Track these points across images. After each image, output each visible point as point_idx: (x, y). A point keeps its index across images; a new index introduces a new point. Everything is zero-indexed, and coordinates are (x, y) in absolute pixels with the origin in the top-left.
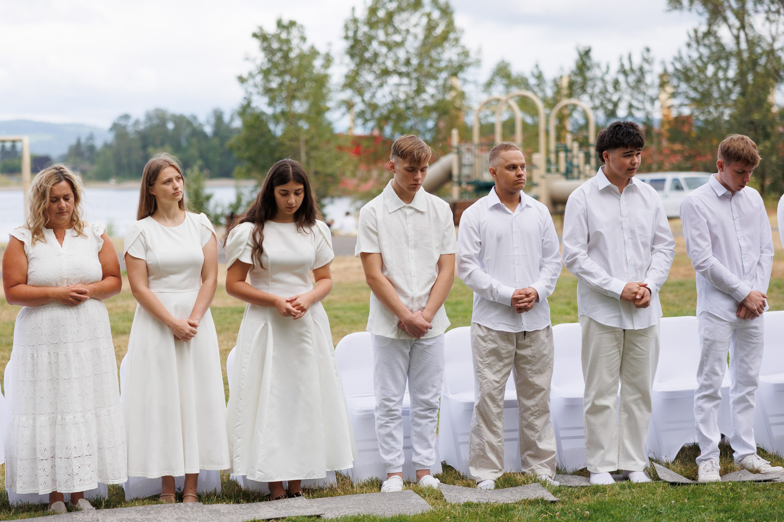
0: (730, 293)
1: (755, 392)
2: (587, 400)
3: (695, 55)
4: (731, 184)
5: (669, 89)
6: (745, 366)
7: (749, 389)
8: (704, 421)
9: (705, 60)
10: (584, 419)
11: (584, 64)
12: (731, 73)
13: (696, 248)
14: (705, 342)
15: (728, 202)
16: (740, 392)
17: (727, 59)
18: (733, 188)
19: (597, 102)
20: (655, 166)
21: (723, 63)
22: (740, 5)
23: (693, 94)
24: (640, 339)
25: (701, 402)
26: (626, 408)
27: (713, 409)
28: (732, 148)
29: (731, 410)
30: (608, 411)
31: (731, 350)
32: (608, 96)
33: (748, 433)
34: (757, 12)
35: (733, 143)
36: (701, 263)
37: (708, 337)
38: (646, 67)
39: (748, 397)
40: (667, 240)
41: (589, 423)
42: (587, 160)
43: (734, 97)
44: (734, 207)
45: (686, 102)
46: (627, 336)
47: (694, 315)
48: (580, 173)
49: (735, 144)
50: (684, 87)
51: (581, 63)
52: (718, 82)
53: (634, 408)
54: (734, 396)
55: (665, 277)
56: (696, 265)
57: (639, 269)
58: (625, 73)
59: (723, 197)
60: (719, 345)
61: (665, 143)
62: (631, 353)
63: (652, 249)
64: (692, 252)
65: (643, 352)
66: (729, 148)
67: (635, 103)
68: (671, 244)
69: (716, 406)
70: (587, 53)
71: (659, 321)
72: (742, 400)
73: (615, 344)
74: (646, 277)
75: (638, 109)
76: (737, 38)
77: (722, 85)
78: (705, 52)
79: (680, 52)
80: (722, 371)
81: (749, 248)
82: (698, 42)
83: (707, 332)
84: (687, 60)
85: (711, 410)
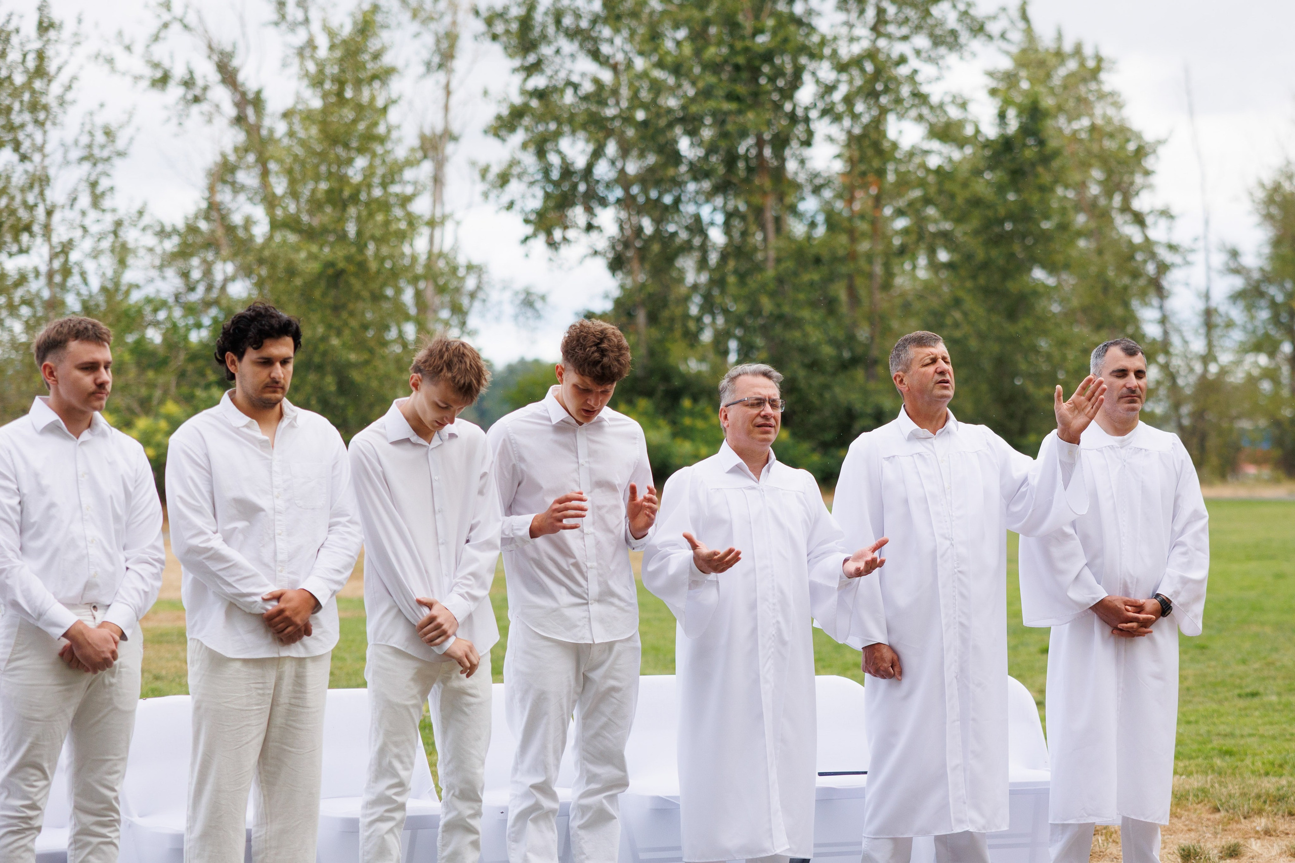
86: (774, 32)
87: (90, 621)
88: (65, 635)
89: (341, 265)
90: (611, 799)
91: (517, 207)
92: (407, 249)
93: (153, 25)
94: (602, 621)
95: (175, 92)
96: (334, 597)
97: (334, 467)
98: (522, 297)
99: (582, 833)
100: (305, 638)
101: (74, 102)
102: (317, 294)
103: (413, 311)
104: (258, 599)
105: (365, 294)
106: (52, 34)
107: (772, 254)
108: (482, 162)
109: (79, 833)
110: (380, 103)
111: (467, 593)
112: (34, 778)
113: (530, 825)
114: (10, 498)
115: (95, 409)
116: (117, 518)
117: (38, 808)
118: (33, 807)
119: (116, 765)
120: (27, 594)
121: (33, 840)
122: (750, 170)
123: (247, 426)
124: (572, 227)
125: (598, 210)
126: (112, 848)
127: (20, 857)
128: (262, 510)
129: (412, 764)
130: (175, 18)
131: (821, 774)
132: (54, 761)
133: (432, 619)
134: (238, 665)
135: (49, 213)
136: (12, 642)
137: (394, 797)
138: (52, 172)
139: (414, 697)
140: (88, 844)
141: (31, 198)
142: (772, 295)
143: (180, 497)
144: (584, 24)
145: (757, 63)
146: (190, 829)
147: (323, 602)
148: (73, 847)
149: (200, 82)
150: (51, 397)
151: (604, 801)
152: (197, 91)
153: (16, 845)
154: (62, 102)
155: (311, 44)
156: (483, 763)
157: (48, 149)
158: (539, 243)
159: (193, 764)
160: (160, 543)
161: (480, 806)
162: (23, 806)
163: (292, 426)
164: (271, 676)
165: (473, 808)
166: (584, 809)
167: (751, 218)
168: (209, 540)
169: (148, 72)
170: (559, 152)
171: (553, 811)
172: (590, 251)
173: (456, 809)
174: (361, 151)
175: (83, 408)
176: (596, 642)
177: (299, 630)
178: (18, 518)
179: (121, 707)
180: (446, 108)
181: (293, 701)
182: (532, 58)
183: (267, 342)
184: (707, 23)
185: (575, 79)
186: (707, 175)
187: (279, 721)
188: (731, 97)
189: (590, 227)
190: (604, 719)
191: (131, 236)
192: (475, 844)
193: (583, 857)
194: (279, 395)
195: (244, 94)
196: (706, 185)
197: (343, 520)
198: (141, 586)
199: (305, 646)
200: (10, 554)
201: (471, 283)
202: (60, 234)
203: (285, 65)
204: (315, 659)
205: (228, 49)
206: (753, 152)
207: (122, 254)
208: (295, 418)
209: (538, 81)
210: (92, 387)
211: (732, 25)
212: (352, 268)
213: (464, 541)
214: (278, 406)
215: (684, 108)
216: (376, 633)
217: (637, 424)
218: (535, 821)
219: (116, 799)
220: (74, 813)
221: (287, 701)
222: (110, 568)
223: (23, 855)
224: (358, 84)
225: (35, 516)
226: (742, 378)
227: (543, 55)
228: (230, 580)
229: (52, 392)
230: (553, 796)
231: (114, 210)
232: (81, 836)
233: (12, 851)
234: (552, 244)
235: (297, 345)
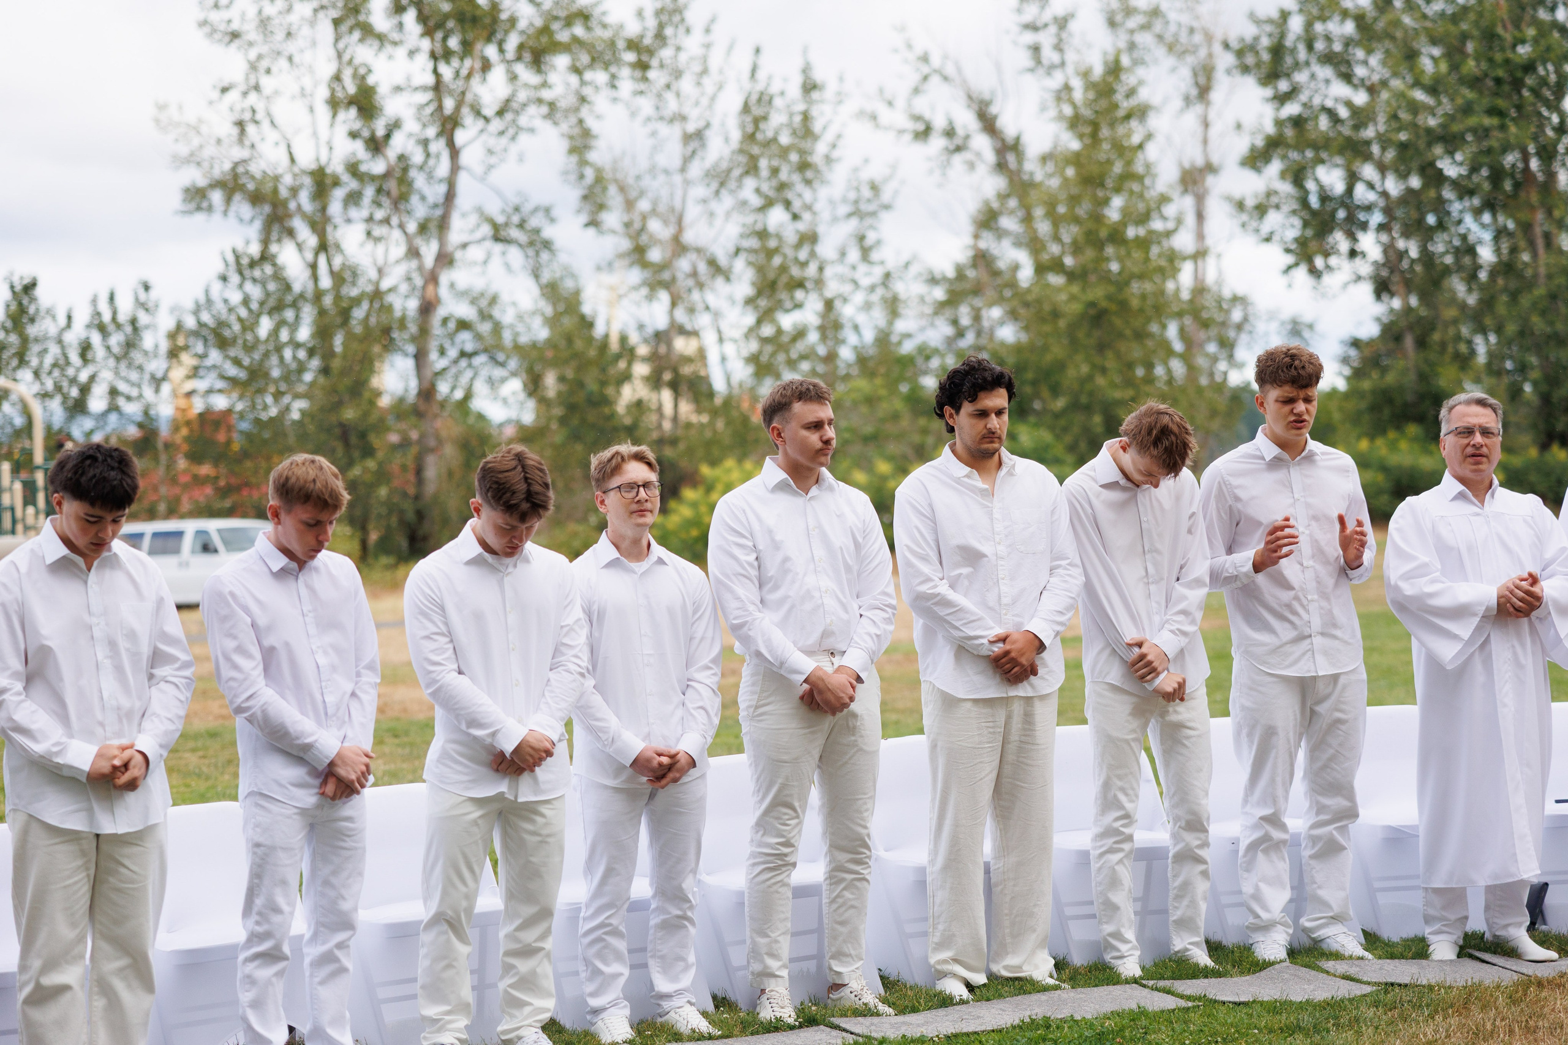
0: (301, 754)
1: (351, 943)
2: (25, 977)
3: (236, 298)
4: (296, 547)
5: (188, 360)
6: (332, 893)
7: (340, 937)
8: (257, 1004)
9: (254, 306)
10: (19, 1016)
11: (22, 310)
12: (304, 333)
13: (234, 674)
14: (257, 850)
15: (291, 582)
16: (324, 943)
17: (294, 305)
18: (300, 555)
19: (49, 385)
20: (162, 507)
21: (289, 314)
22: (318, 205)
23: (232, 371)
24: (128, 850)
25: (250, 967)
26: (103, 987)
27: (274, 980)
28: (293, 480)
29: (307, 980)
30: (68, 996)
31: (305, 867)
32: (71, 372)
33: (338, 1021)
34: (349, 221)
35: (296, 470)
36: (243, 702)
37: (261, 840)
38: (143, 318)
39: (338, 953)
40: (178, 659)
41: (28, 1023)
42: (29, 499)
43: (308, 377)
44: (303, 591)
45: (220, 384)
46: (104, 847)
47: (235, 798)
48: (14, 521)
49: (300, 472)
50: (215, 356)
51: (14, 307)
52: (279, 349)
53: (119, 985)
54: (312, 952)
55: (177, 730)
56: (235, 705)
57: (125, 716)
58: (102, 328)
59: (282, 574)
60: (281, 854)
61: (182, 463)
62: (111, 879)
63: (151, 677)
64: (227, 682)
65: (135, 877)
66: (287, 479)
67: (122, 387)
68: (186, 665)
69: (280, 974)
70: (30, 288)
71: (165, 815)
72: (328, 958)
73: (79, 862)
74: (139, 732)
75: (129, 398)
76: (314, 267)
77: (288, 353)
78: (255, 292)
79: (207, 292)
80: (288, 904)
81: (334, 668)
82: (240, 273)
83: (258, 830)
84: (220, 306)
85: (269, 983)
86: (1536, 41)
87: (827, 666)
88: (806, 681)
89: (1104, 304)
90: (1343, 830)
91: (1276, 238)
92: (1170, 286)
93: (914, 78)
94: (1326, 653)
95: (937, 143)
96: (1058, 638)
97: (1053, 512)
98: (1289, 327)
99: (1313, 862)
100: (1032, 677)
101: (838, 160)
102: (1081, 334)
103: (1178, 346)
104: (985, 641)
105: (1128, 332)
106: (815, 95)
107: (1542, 270)
108: (1237, 194)
109: (833, 870)
110: (1136, 139)
111: (1178, 630)
112: (787, 817)
113: (1260, 856)
114: (748, 555)
115: (822, 465)
116: (848, 569)
117: (792, 846)
118: (788, 844)
119: (865, 803)
120: (768, 643)
121: (789, 875)
122: (1517, 185)
123: (967, 476)
124: (1335, 253)
125: (1360, 236)
126: (865, 883)
127: (777, 892)
128: (984, 556)
129: (1137, 796)
130: (935, 71)
131: (1558, 801)
132: (804, 799)
133: (1142, 657)
134: (969, 705)
135: (821, 269)
136: (758, 689)
137: (1122, 829)
138: (821, 230)
139: (1134, 731)
140: (843, 880)
141: (803, 255)
142: (1543, 313)
143: (907, 546)
144: (1337, 47)
145: (1519, 74)
146: (932, 862)
147: (1047, 642)
148: (828, 882)
149: (960, 132)
150: (780, 456)
151: (1335, 833)
152: (958, 141)
153: (773, 881)
154: (828, 159)
155: (1067, 88)
156: (1207, 794)
157: (818, 207)
158: (1301, 273)
159: (933, 800)
160: (891, 589)
161: (1207, 837)
162: (778, 844)
163: (1010, 474)
164: (1001, 715)
165: (1200, 839)
166: (1314, 840)
167: (1519, 235)
168: (936, 586)
169: (911, 126)
170: (1317, 180)
171: (1284, 842)
172: (1354, 277)
173: (1183, 840)
174: (1118, 190)
175: (812, 465)
176: (1320, 674)
177: (1025, 670)
178: (756, 573)
179: (865, 748)
180: (1205, 142)
181: (1023, 739)
182: (1283, 86)
183: (982, 395)
184: (1464, 37)
185: (1329, 104)
186: (1471, 193)
187: (1010, 757)
188: (1493, 111)
189: (1353, 254)
190: (1331, 751)
191: (900, 287)
192: (1205, 874)
193: (1315, 886)
194: (996, 445)
195: (1003, 140)
196: (1476, 201)
197: (1063, 563)
198: (874, 630)
199: (1032, 686)
200: (751, 608)
201: (1237, 315)
202: (832, 288)
203: (1043, 108)
204: (1043, 698)
205: (986, 96)
206: (1520, 165)
207: (893, 306)
208: (1013, 466)
209: (1292, 109)
210: (819, 445)
211: (1490, 37)
212: (1113, 307)
213: (1175, 578)
214: (996, 456)
215: (1443, 126)
216: (1093, 671)
217: (1349, 457)
218: (1266, 851)
219: (868, 835)
220: (830, 851)
221: (1017, 738)
222: (845, 616)
223: (780, 890)
224: (1112, 125)
225: (772, 570)
226: (1458, 408)
227: (1297, 83)
228: (957, 624)
229: (780, 452)
230: (1283, 827)
231: (882, 263)
232: (836, 873)
233: (769, 887)
234: (1314, 272)
235: (1011, 395)
